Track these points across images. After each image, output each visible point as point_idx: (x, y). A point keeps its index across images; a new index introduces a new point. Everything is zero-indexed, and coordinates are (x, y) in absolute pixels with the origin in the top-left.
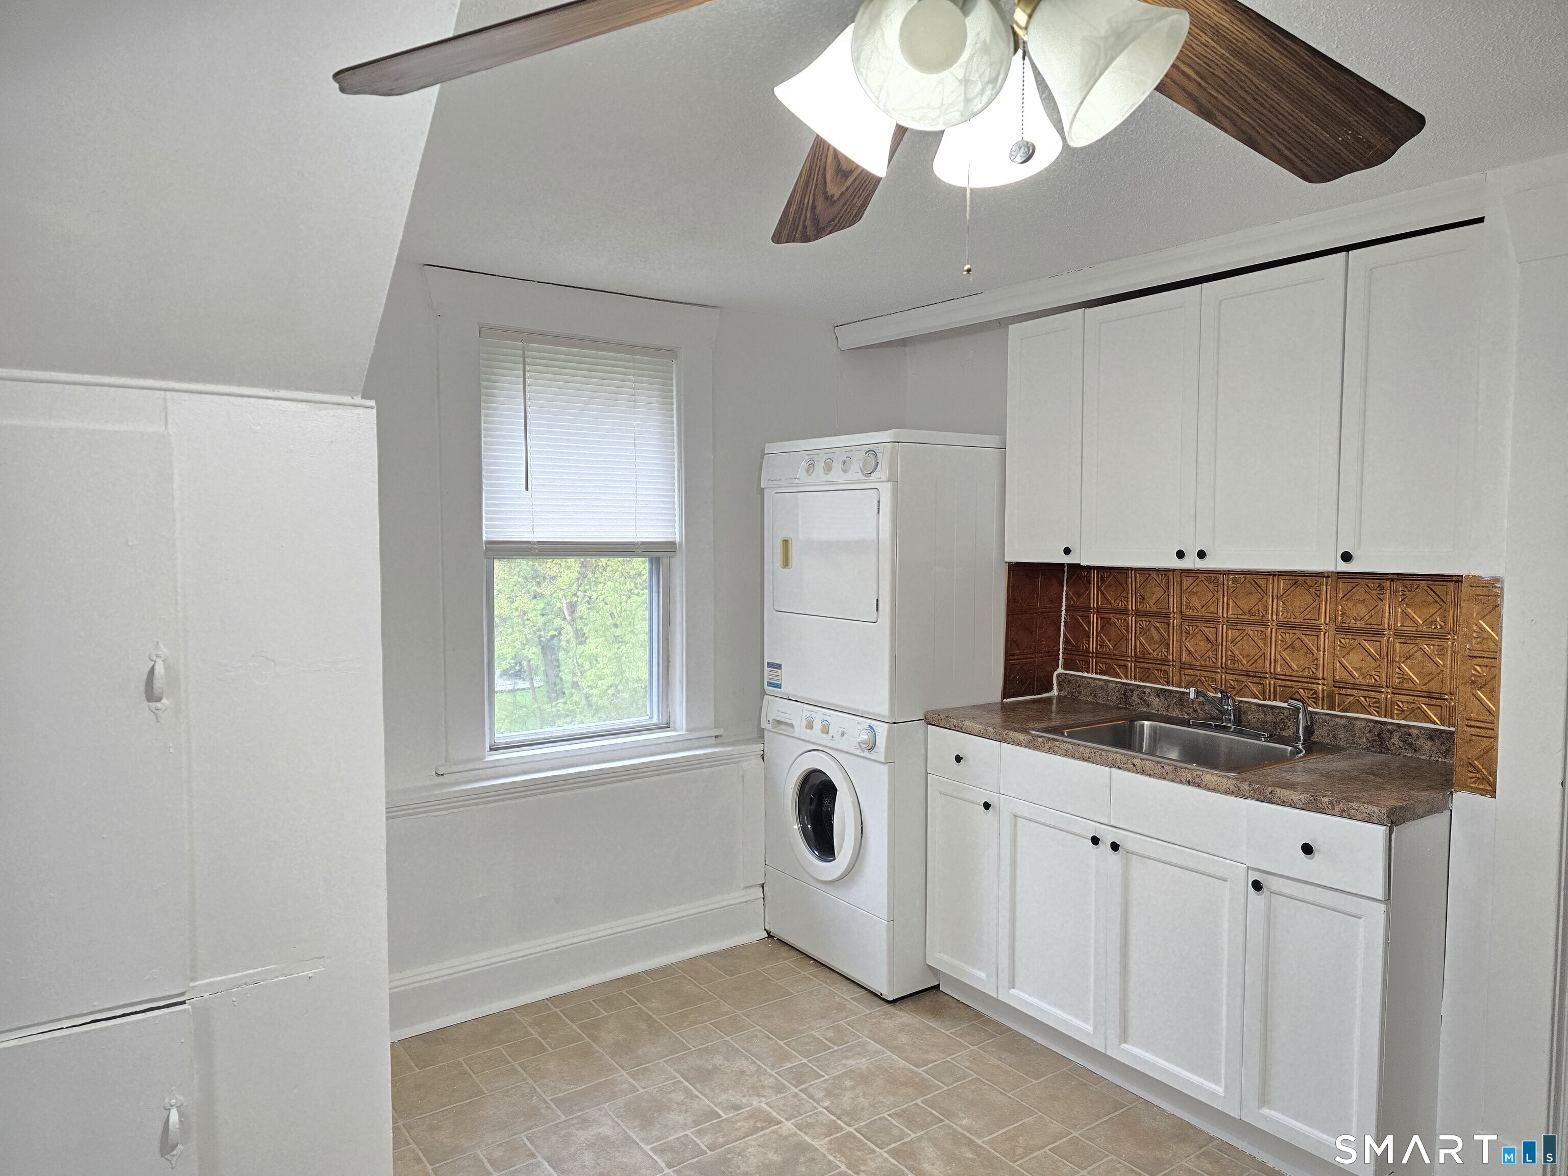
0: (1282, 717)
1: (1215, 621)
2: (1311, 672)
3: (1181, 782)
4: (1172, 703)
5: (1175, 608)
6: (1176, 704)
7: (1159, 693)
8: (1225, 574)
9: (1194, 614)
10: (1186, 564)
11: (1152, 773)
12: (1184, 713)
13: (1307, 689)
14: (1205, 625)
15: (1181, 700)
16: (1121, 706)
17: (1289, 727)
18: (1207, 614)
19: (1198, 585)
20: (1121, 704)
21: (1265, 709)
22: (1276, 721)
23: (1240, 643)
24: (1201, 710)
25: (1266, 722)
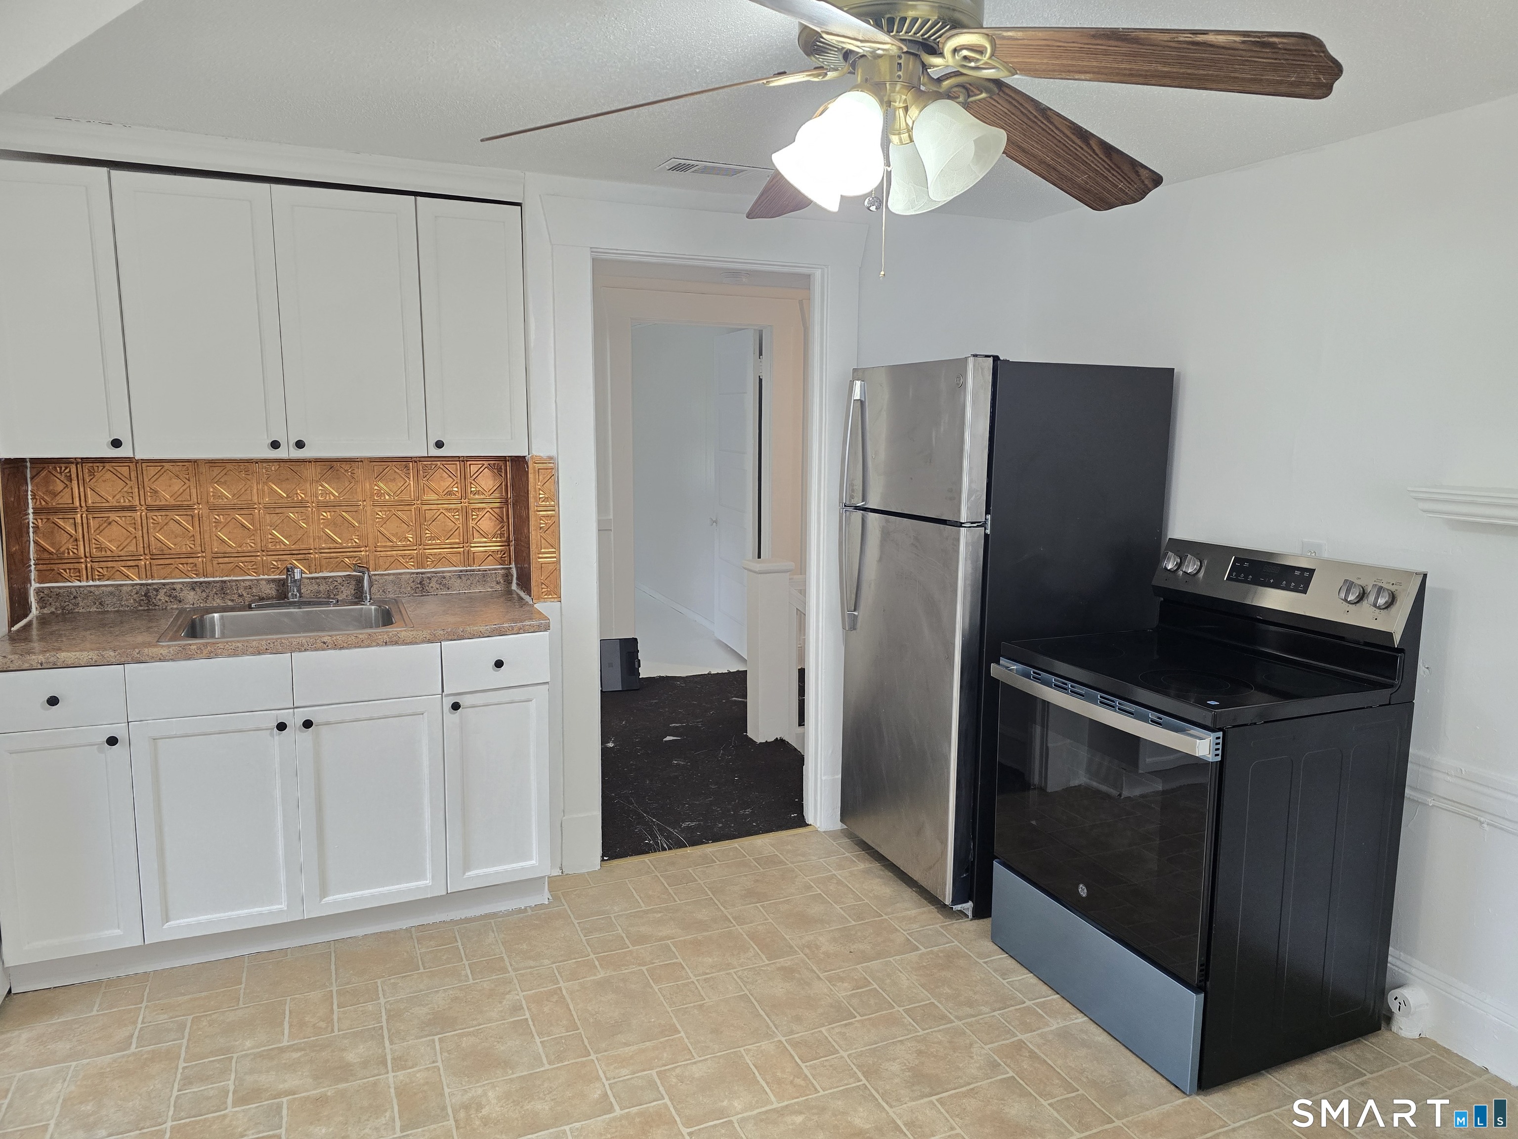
0: (335, 584)
1: (250, 507)
2: (353, 542)
3: (378, 645)
4: (211, 594)
5: (199, 499)
6: (216, 594)
7: (193, 586)
8: (257, 463)
9: (223, 503)
10: (280, 454)
11: (345, 645)
12: (227, 601)
13: (351, 557)
14: (239, 513)
15: (222, 589)
16: (142, 608)
17: (342, 592)
18: (239, 502)
19: (226, 474)
20: (141, 606)
21: (318, 580)
22: (330, 589)
23: (280, 525)
24: (248, 594)
25: (319, 592)
